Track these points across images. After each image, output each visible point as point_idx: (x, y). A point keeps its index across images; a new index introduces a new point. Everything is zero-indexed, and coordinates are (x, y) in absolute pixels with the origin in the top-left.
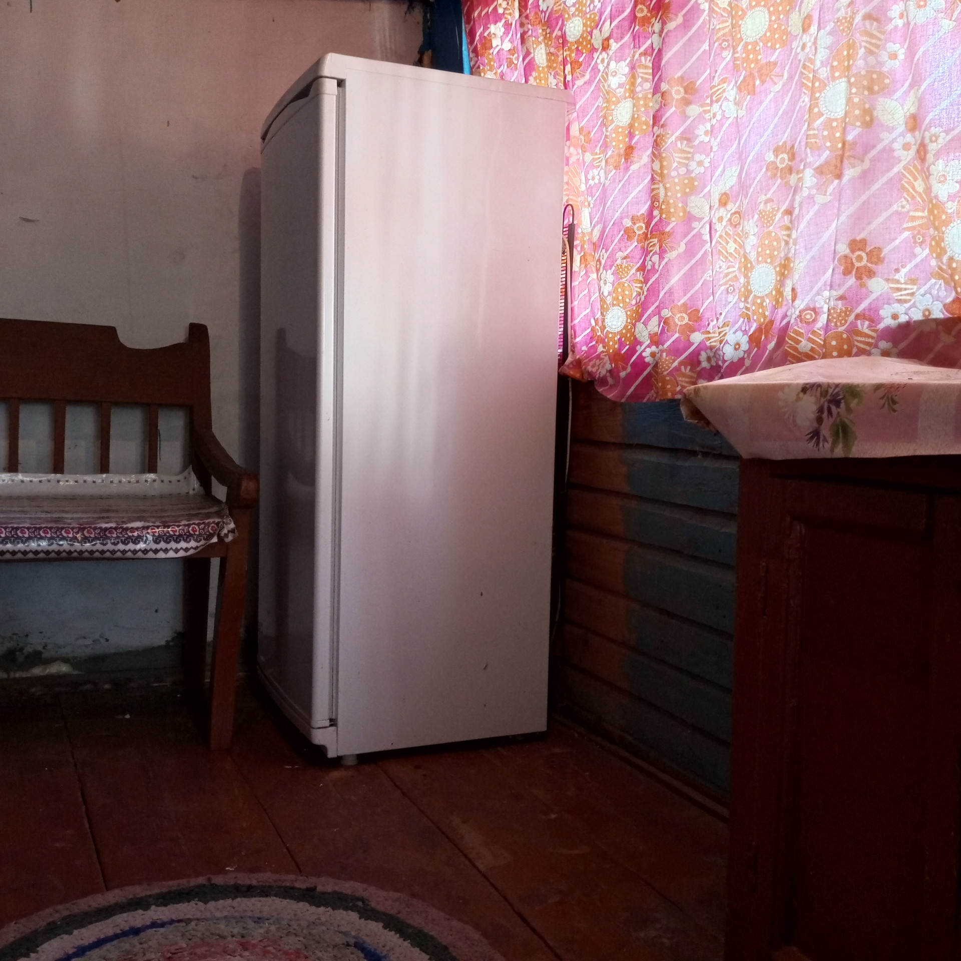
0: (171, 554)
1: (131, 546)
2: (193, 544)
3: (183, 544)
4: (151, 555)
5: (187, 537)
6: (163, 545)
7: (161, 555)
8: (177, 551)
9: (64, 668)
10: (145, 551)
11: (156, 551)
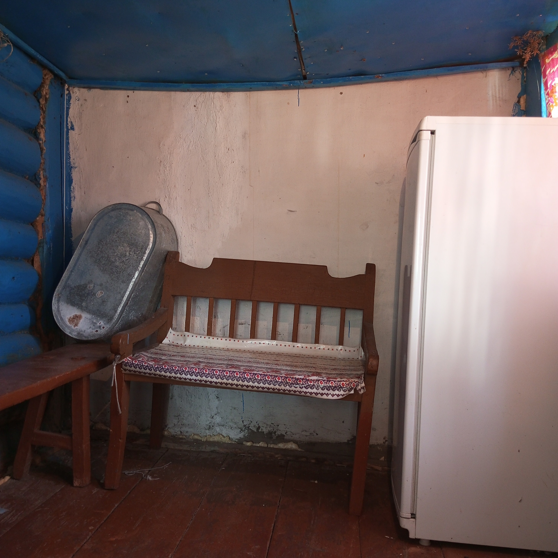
0: (330, 397)
1: (309, 390)
2: (342, 392)
3: (337, 392)
4: (319, 396)
5: (339, 388)
6: (326, 391)
7: (325, 397)
8: (333, 395)
9: (294, 446)
10: (317, 394)
11: (322, 394)
